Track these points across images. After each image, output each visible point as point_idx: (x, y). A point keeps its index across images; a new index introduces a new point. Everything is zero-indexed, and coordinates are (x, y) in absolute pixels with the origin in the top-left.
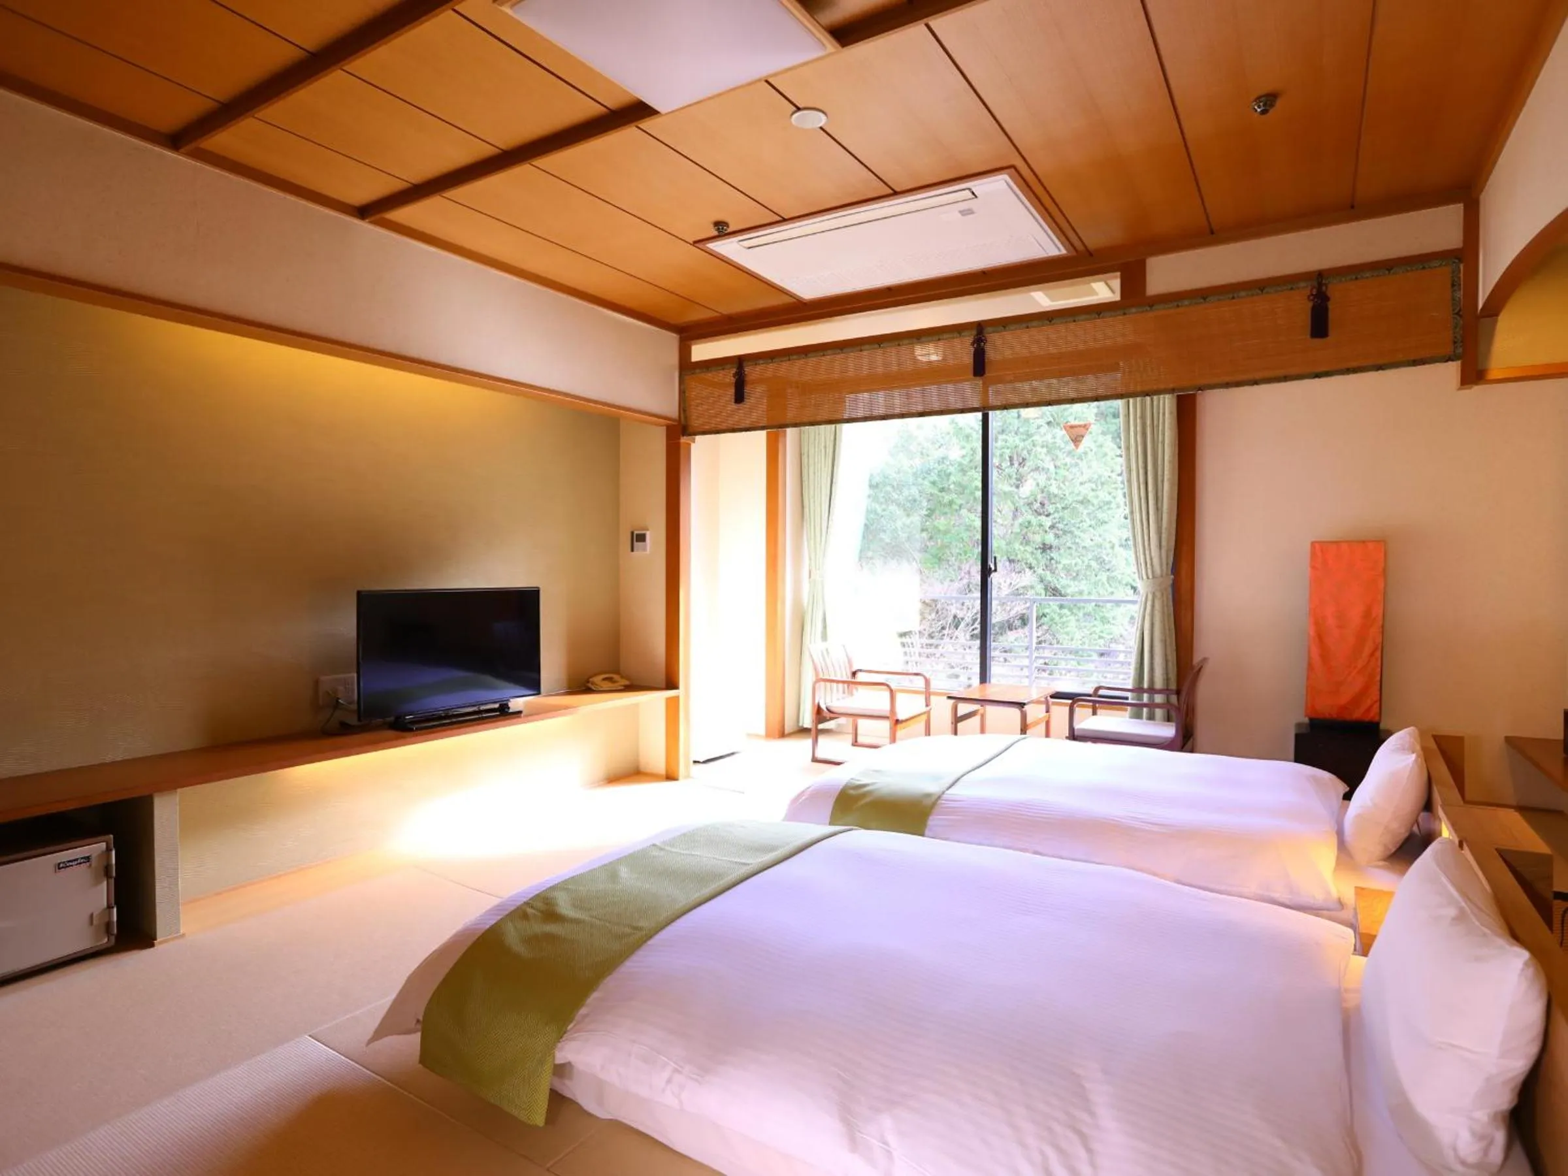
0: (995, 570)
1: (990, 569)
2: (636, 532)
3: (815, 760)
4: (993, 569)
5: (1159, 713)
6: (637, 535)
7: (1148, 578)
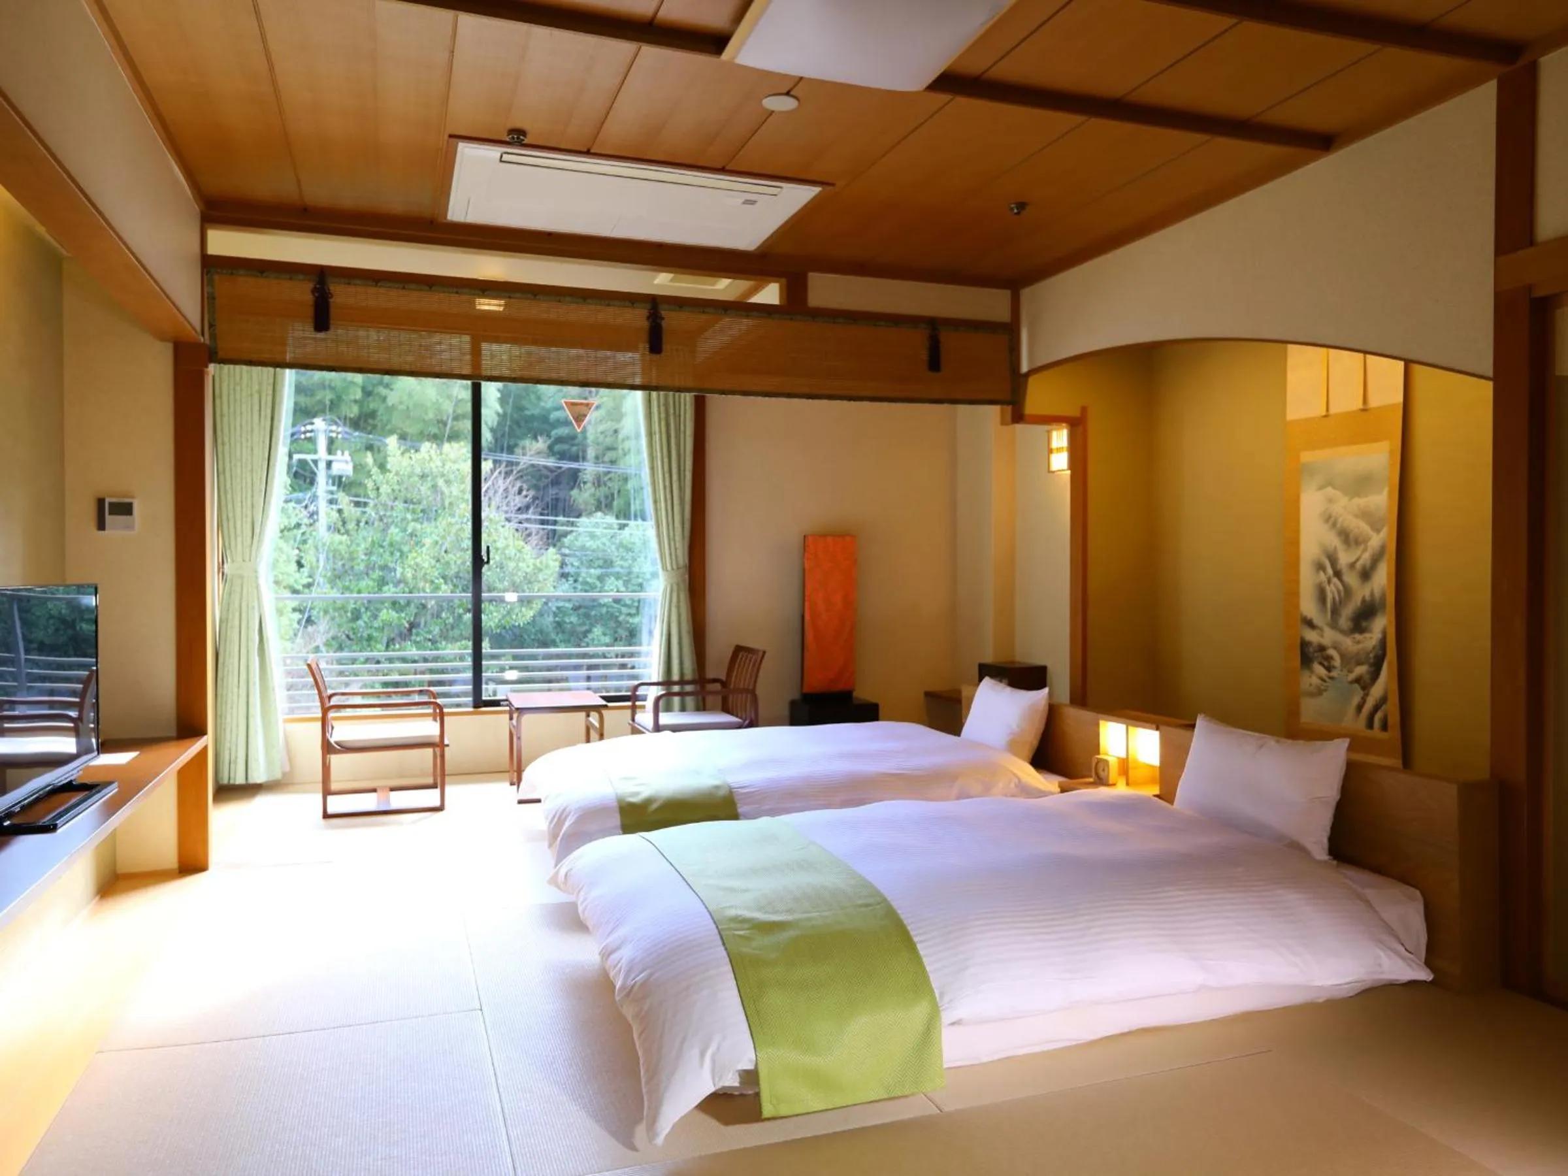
0: (488, 562)
1: (483, 560)
2: (108, 500)
3: (326, 816)
4: (486, 560)
5: (690, 701)
6: (111, 504)
7: (673, 569)
